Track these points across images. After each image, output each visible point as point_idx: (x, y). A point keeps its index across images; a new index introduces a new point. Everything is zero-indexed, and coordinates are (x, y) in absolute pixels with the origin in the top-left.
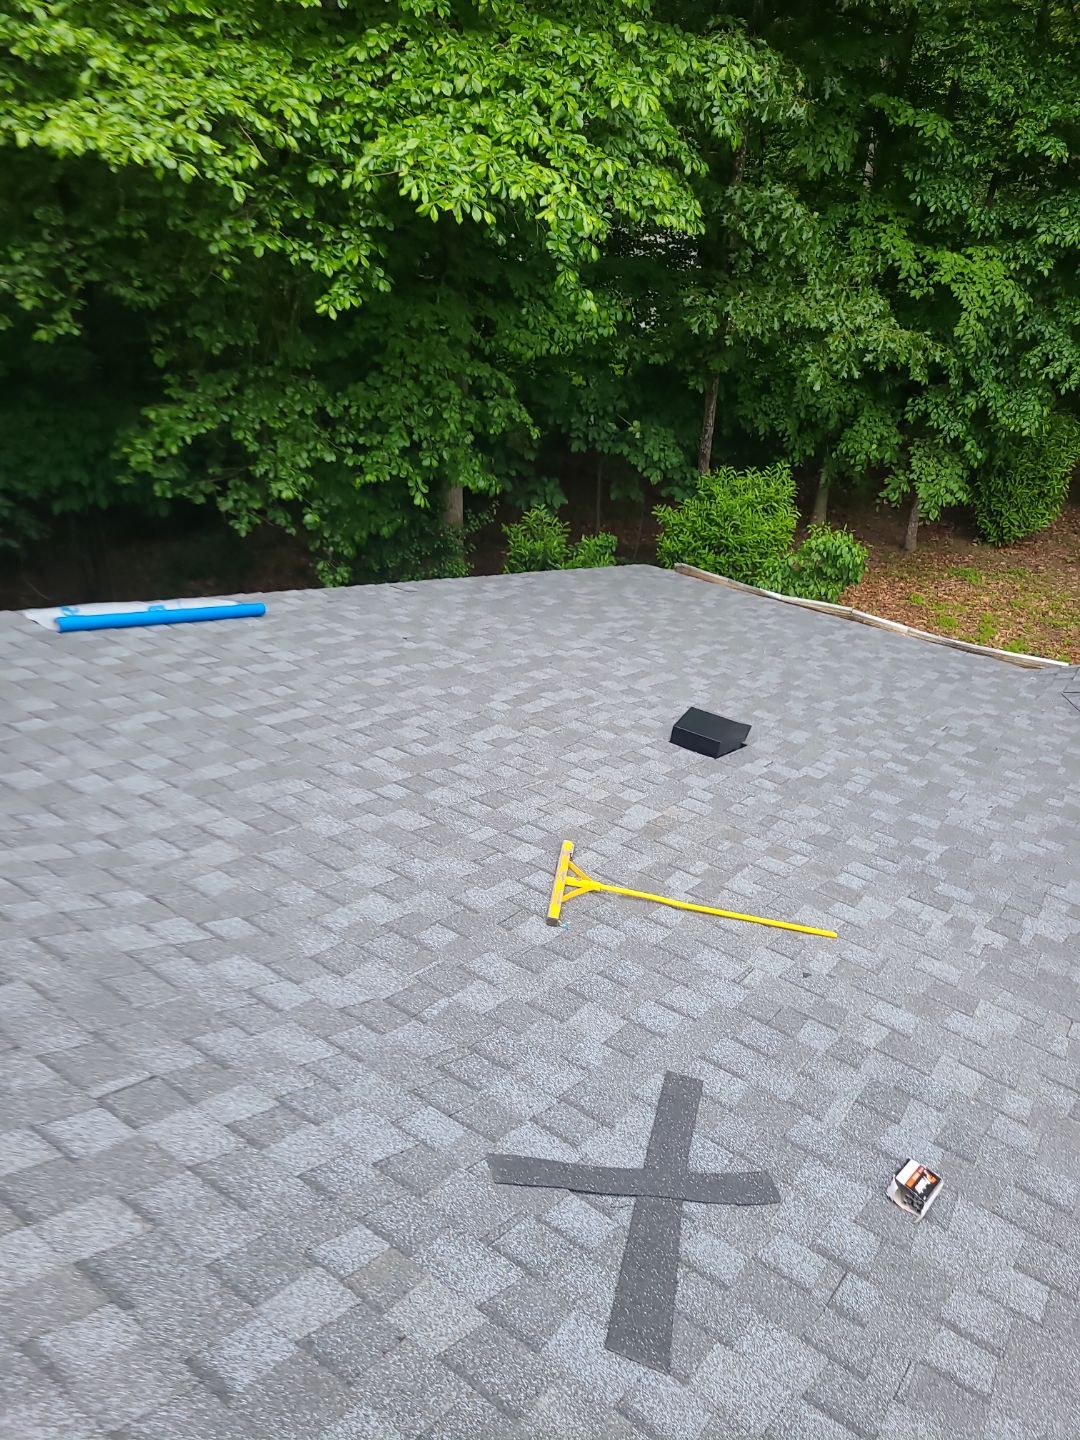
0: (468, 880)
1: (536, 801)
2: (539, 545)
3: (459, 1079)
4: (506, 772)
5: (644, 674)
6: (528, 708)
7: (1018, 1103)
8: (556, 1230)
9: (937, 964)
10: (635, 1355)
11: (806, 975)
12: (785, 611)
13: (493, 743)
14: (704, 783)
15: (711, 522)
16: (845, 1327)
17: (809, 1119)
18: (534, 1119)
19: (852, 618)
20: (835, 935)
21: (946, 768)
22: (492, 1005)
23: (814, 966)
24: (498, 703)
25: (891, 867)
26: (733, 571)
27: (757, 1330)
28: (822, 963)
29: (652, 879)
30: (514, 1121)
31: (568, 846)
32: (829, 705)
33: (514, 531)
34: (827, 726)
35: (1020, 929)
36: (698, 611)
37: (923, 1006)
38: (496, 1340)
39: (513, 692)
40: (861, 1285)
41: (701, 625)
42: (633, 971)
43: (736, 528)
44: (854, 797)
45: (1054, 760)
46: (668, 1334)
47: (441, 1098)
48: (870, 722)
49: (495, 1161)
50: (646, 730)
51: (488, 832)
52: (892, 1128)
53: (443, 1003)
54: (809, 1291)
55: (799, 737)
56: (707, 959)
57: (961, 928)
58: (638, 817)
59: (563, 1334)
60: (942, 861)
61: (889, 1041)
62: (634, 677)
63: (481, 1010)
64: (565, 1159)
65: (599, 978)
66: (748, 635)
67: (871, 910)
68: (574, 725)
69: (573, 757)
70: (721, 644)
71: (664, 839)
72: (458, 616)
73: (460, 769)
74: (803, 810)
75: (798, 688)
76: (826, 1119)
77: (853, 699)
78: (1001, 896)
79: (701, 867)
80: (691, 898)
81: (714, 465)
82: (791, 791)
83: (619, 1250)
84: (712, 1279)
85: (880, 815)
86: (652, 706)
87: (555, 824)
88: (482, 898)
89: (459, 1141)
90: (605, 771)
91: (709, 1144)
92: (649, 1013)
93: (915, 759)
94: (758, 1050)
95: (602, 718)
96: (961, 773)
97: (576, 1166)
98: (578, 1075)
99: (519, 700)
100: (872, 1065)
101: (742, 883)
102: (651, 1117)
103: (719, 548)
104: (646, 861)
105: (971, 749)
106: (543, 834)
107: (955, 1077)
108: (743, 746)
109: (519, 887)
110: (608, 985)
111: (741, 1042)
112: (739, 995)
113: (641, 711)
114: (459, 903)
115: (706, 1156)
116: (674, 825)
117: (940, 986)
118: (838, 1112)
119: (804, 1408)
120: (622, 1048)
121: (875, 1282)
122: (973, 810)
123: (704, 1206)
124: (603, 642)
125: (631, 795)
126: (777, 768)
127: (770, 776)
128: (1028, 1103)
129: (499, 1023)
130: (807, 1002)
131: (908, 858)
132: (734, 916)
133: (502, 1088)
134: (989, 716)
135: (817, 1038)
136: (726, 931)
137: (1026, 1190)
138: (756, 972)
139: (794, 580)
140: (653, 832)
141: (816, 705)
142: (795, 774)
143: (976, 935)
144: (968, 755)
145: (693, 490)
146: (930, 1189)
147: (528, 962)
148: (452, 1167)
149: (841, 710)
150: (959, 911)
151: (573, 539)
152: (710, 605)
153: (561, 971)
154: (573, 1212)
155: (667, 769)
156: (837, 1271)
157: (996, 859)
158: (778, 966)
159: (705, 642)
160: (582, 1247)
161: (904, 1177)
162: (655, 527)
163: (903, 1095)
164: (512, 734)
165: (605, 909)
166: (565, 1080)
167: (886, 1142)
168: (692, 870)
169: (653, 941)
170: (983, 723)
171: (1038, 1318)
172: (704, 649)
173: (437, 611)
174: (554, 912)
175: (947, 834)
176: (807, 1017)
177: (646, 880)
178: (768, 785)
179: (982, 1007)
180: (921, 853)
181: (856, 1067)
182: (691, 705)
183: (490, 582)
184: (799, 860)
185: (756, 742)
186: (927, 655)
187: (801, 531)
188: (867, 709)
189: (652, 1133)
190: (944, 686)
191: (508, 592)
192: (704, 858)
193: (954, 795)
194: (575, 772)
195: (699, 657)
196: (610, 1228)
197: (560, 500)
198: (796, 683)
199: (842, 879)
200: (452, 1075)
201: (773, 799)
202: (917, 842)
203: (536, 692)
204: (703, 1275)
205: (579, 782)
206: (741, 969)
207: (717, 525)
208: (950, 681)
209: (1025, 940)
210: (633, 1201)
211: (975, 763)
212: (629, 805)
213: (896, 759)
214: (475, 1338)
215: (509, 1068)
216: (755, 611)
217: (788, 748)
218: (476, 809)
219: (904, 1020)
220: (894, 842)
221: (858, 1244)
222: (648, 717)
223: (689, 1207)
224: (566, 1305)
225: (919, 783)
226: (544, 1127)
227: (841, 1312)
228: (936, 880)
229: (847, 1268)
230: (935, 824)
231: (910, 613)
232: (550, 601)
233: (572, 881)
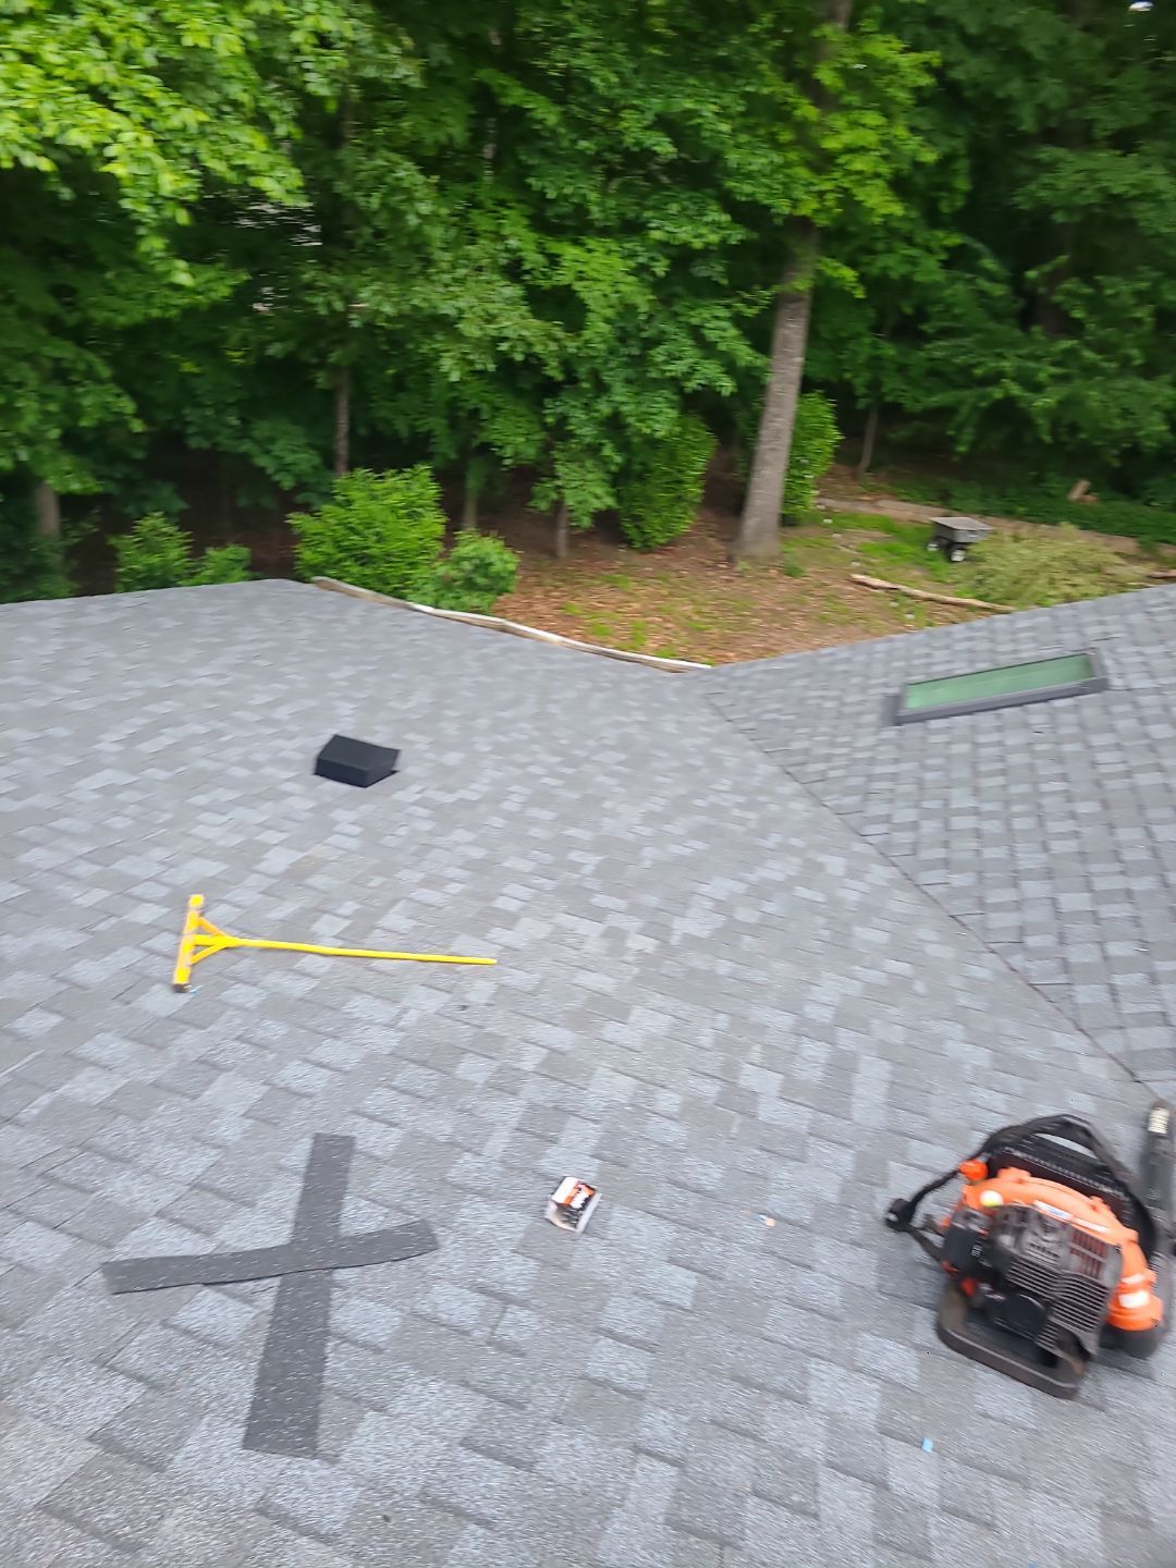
0: (76, 953)
1: (159, 853)
2: (156, 559)
3: (67, 1185)
4: (119, 823)
5: (282, 702)
6: (147, 747)
7: (668, 1101)
8: (187, 1332)
9: (593, 976)
10: (278, 1447)
11: (464, 1007)
12: (438, 626)
13: (102, 790)
14: (350, 816)
15: (353, 530)
16: (506, 1360)
17: (468, 1156)
18: (159, 1214)
19: (504, 630)
20: (495, 961)
21: (601, 778)
22: (106, 1092)
23: (471, 997)
24: (108, 744)
25: (549, 884)
26: (380, 584)
27: (413, 1387)
28: (480, 992)
29: (297, 927)
30: (134, 1221)
31: (197, 900)
32: (483, 723)
33: (125, 544)
34: (483, 745)
35: (668, 930)
36: (341, 629)
37: (578, 1021)
38: (111, 1471)
39: (126, 730)
40: (523, 1314)
41: (345, 645)
42: (274, 1030)
43: (380, 539)
44: (509, 816)
45: (697, 762)
46: (316, 1416)
47: (41, 1210)
48: (524, 737)
49: (109, 1269)
50: (285, 763)
52: (552, 1150)
53: (45, 1100)
54: (468, 1334)
55: (453, 758)
56: (359, 1005)
57: (615, 936)
58: (278, 861)
59: (192, 1444)
60: (599, 872)
61: (546, 1063)
62: (272, 705)
63: (94, 1101)
64: (196, 1251)
65: (236, 1043)
66: (398, 653)
67: (530, 930)
68: (204, 764)
69: (200, 800)
70: (368, 663)
72: (55, 645)
73: (63, 823)
74: (461, 835)
75: (452, 707)
76: (486, 1153)
77: (507, 714)
78: (651, 900)
79: (349, 907)
80: (340, 943)
81: (351, 467)
82: (445, 817)
83: (260, 1337)
84: (364, 1345)
85: (535, 832)
86: (292, 737)
87: (181, 876)
88: (91, 972)
89: (65, 1256)
90: (241, 812)
91: (362, 1203)
92: (294, 1073)
93: (569, 771)
94: (414, 1094)
95: (234, 753)
96: (613, 782)
97: (209, 1256)
98: (213, 1155)
99: (133, 739)
100: (531, 1090)
101: (396, 919)
102: (298, 1184)
103: (364, 560)
104: (287, 909)
105: (623, 757)
106: (166, 891)
107: (610, 1087)
108: (394, 772)
109: (139, 954)
110: (247, 1050)
111: (396, 1089)
112: (391, 1040)
113: (279, 743)
114: (64, 981)
115: (360, 1216)
116: (318, 866)
117: (597, 998)
118: (498, 1143)
119: (462, 1455)
120: (264, 1117)
121: (536, 1308)
122: (625, 818)
123: (357, 1270)
124: (236, 668)
125: (270, 837)
126: (430, 794)
127: (424, 803)
128: (677, 1098)
129: (116, 1113)
130: (465, 1034)
131: (566, 874)
132: (385, 954)
134: (641, 723)
135: (473, 1069)
136: (381, 973)
137: (676, 1183)
138: (412, 1012)
139: (448, 591)
140: (295, 876)
141: (470, 724)
142: (450, 798)
143: (630, 943)
144: (620, 763)
145: (329, 497)
146: (587, 1200)
147: (151, 1037)
148: (55, 1287)
149: (497, 727)
150: (613, 920)
151: (197, 551)
152: (354, 621)
153: (190, 1042)
154: (209, 1310)
155: (311, 804)
156: (497, 1304)
157: (647, 864)
158: (432, 1002)
159: (349, 663)
160: (216, 1345)
161: (560, 1197)
162: (291, 537)
163: (561, 1112)
164: (125, 778)
165: (243, 966)
166: (197, 1163)
167: (545, 1164)
168: (340, 911)
169: (297, 995)
170: (633, 730)
171: (689, 1306)
172: (350, 670)
174: (181, 977)
175: (600, 845)
176: (465, 1051)
177: (289, 929)
178: (423, 812)
179: (637, 1012)
180: (575, 867)
181: (515, 1094)
182: (336, 733)
183: (95, 602)
184: (454, 888)
185: (406, 767)
186: (580, 665)
187: (449, 540)
188: (523, 725)
189: (301, 1203)
190: (597, 695)
191: (116, 615)
192: (353, 898)
193: (607, 805)
194: (205, 816)
195: (345, 679)
196: (251, 1316)
197: (180, 505)
198: (450, 701)
199: (500, 903)
200: (55, 1181)
201: (427, 826)
202: (575, 856)
203: (156, 727)
204: (355, 1343)
205: (210, 829)
206: (395, 1011)
207: (358, 533)
208: (602, 690)
209: (675, 940)
210: (277, 1281)
211: (626, 770)
212: (267, 847)
213: (552, 774)
214: (84, 1473)
215: (128, 1161)
216: (401, 626)
217: (442, 772)
218: (84, 869)
219: (562, 1037)
220: (549, 858)
221: (515, 1271)
222: (290, 749)
223: (340, 1275)
224: (197, 1411)
225: (575, 796)
226: (173, 1220)
227: (501, 1347)
228: (591, 892)
229: (506, 1300)
230: (586, 835)
231: (565, 623)
232: (169, 623)
233: (201, 939)
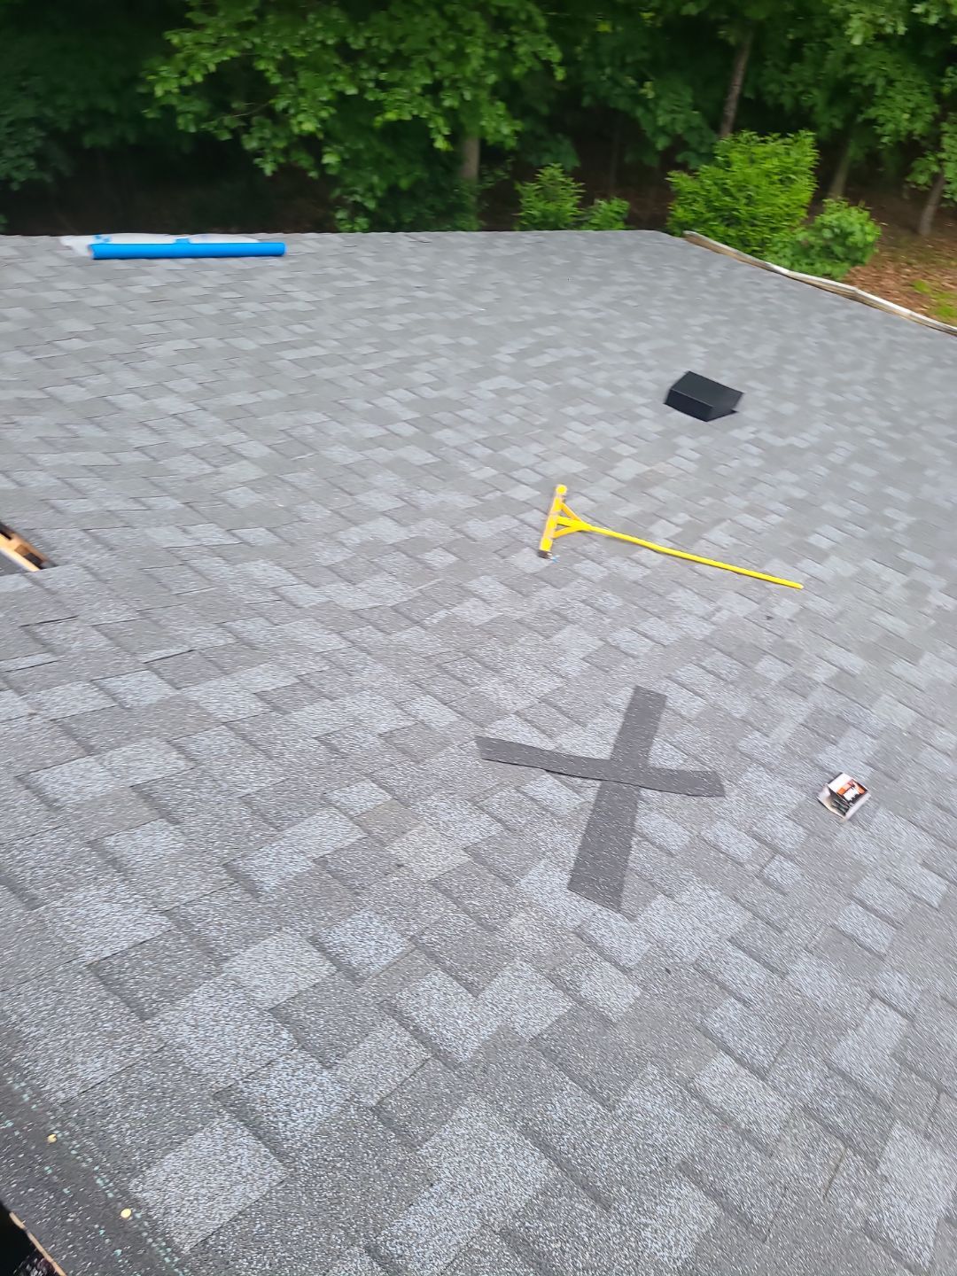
0: (470, 512)
1: (536, 448)
2: (551, 207)
4: (507, 419)
5: (645, 339)
6: (532, 362)
7: (945, 738)
8: (532, 799)
9: (890, 618)
10: (592, 896)
11: (769, 618)
12: (791, 287)
13: (498, 392)
14: (691, 443)
15: (726, 192)
16: (769, 893)
17: (757, 734)
18: (517, 713)
19: (854, 297)
20: (801, 587)
21: (927, 448)
22: (486, 619)
23: (777, 611)
24: (504, 356)
25: (861, 533)
26: (743, 244)
27: (695, 888)
28: (785, 609)
29: (636, 525)
30: (501, 714)
31: (562, 490)
32: (820, 381)
33: (528, 190)
34: (816, 400)
36: (702, 281)
37: (872, 652)
38: (478, 874)
39: (515, 346)
40: (787, 865)
41: (705, 295)
42: (613, 601)
43: (750, 201)
44: (833, 467)
46: (621, 884)
47: (437, 689)
48: (858, 399)
49: (482, 741)
50: (641, 391)
51: (489, 472)
52: (831, 749)
53: (442, 614)
54: (741, 865)
55: (788, 408)
56: (681, 596)
57: (917, 591)
58: (628, 469)
59: (533, 874)
60: (910, 530)
61: (836, 679)
62: (635, 340)
63: (476, 623)
64: (542, 746)
65: (581, 604)
66: (751, 308)
67: (837, 567)
68: (575, 382)
69: (570, 411)
70: (722, 314)
71: (651, 491)
72: (469, 270)
73: (466, 413)
74: (786, 476)
75: (793, 363)
76: (773, 736)
77: (845, 377)
79: (683, 518)
80: (671, 544)
81: (736, 129)
82: (774, 458)
83: (584, 818)
84: (660, 848)
85: (857, 486)
86: (649, 369)
87: (551, 469)
88: (480, 529)
89: (452, 725)
90: (602, 426)
91: (668, 746)
92: (623, 637)
93: (896, 436)
94: (718, 676)
95: (601, 376)
96: (938, 453)
97: (550, 752)
98: (557, 682)
99: (522, 354)
100: (819, 697)
101: (719, 535)
102: (619, 720)
103: (732, 221)
104: (629, 510)
106: (539, 478)
107: (891, 712)
108: (734, 412)
109: (515, 523)
110: (589, 611)
111: (704, 668)
112: (707, 629)
113: (639, 373)
114: (460, 531)
115: (664, 755)
116: (660, 480)
117: (890, 637)
118: (784, 732)
119: (730, 948)
120: (598, 664)
121: (799, 864)
123: (659, 793)
124: (609, 305)
125: (623, 449)
126: (766, 436)
127: (756, 442)
129: (491, 635)
130: (766, 639)
131: (878, 527)
132: (708, 561)
133: (491, 686)
135: (771, 669)
136: (700, 575)
137: (940, 807)
138: (724, 612)
139: (803, 256)
140: (640, 484)
141: (808, 380)
142: (779, 442)
143: (931, 598)
145: (710, 158)
146: (857, 797)
148: (445, 743)
149: (834, 387)
150: (917, 575)
151: (586, 202)
152: (715, 275)
153: (548, 596)
154: (546, 787)
155: (659, 428)
156: (766, 851)
158: (743, 608)
159: (706, 312)
160: (552, 814)
161: (836, 786)
162: (668, 194)
163: (843, 722)
164: (516, 385)
165: (592, 548)
166: (547, 685)
167: (822, 758)
168: (674, 520)
169: (632, 578)
171: (936, 904)
172: (706, 318)
173: (450, 263)
174: (545, 546)
175: (916, 508)
176: (765, 653)
177: (629, 525)
178: (754, 450)
179: (927, 658)
180: (889, 522)
181: (804, 697)
182: (689, 370)
183: (501, 237)
184: (774, 519)
185: (746, 409)
186: (925, 340)
187: (816, 205)
188: (858, 388)
189: (619, 733)
190: (937, 371)
191: (520, 250)
192: (686, 511)
193: (930, 473)
194: (575, 425)
195: (700, 326)
196: (577, 802)
197: (575, 161)
198: (792, 357)
199: (813, 539)
200: (447, 672)
201: (756, 463)
202: (889, 512)
203: (542, 346)
204: (653, 844)
205: (576, 434)
206: (710, 607)
207: (731, 195)
210: (598, 784)
212: (620, 457)
213: (879, 436)
214: (460, 871)
215: (497, 672)
216: (758, 284)
217: (776, 419)
218: (479, 451)
219: (854, 662)
220: (865, 510)
221: (788, 833)
222: (646, 380)
223: (645, 793)
224: (538, 855)
225: (898, 459)
226: (526, 720)
227: (767, 882)
228: (900, 547)
229: (776, 850)
230: (905, 497)
231: (913, 298)
232: (559, 261)
233: (564, 520)
